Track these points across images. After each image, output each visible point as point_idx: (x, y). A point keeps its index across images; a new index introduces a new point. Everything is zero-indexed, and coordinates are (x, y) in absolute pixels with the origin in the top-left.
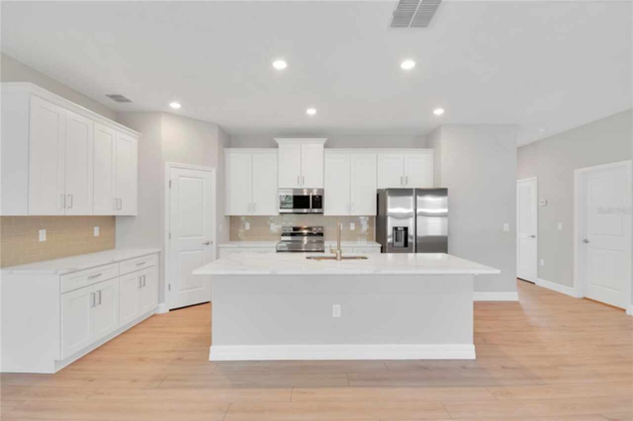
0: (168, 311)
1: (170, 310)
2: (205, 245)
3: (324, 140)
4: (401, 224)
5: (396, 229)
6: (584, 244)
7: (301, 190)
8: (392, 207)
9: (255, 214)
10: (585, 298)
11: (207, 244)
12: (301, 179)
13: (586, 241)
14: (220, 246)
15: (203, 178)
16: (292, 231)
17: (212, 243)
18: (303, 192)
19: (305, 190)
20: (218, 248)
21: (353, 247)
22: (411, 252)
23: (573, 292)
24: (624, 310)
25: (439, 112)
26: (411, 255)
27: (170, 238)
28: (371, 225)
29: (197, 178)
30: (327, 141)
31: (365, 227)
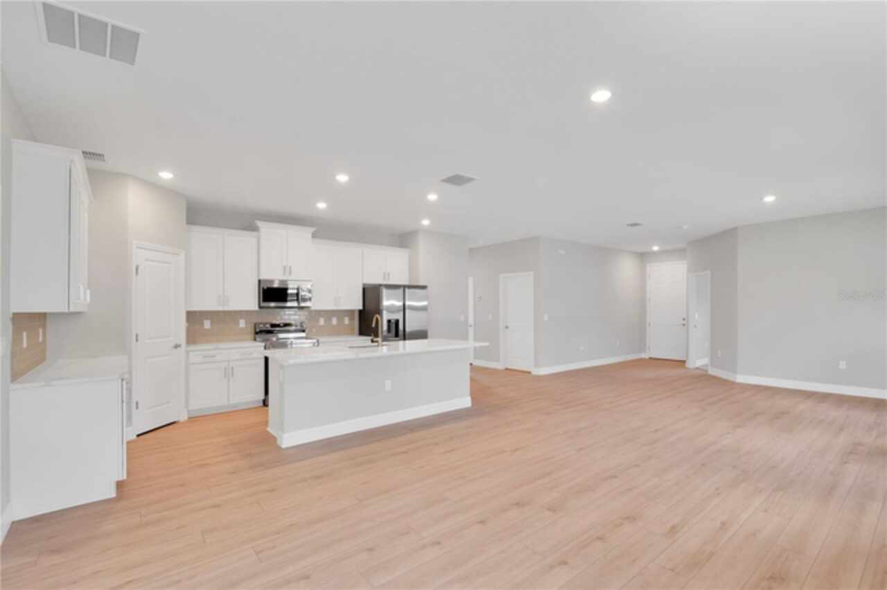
0: (135, 436)
1: (138, 436)
2: (173, 348)
3: (313, 230)
4: (393, 317)
5: (389, 321)
7: (272, 281)
8: (388, 299)
9: (226, 309)
10: (507, 369)
11: (176, 347)
12: (287, 269)
13: (507, 327)
15: (171, 263)
17: (181, 346)
18: (289, 284)
20: (187, 352)
22: (400, 340)
23: (499, 366)
24: (530, 373)
26: (401, 343)
27: (137, 340)
28: (352, 319)
29: (165, 262)
30: (315, 231)
31: (347, 321)
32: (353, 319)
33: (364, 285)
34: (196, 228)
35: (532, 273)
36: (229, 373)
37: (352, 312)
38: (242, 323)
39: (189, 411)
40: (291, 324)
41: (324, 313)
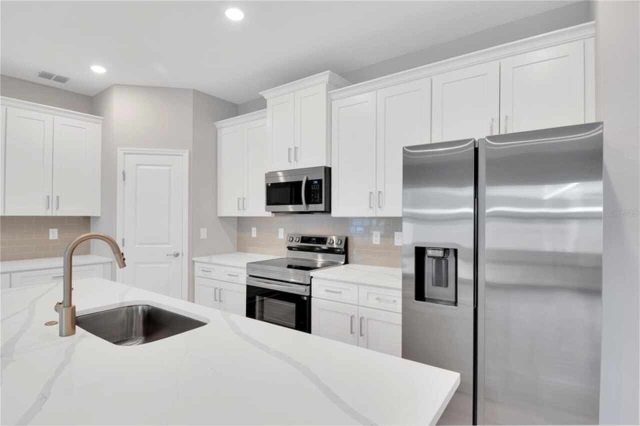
2: (172, 257)
9: (245, 214)
11: (177, 255)
12: (293, 153)
14: (194, 259)
15: (171, 166)
16: (300, 244)
17: (183, 254)
27: (124, 244)
29: (162, 165)
38: (281, 233)
40: (325, 240)
41: (382, 223)
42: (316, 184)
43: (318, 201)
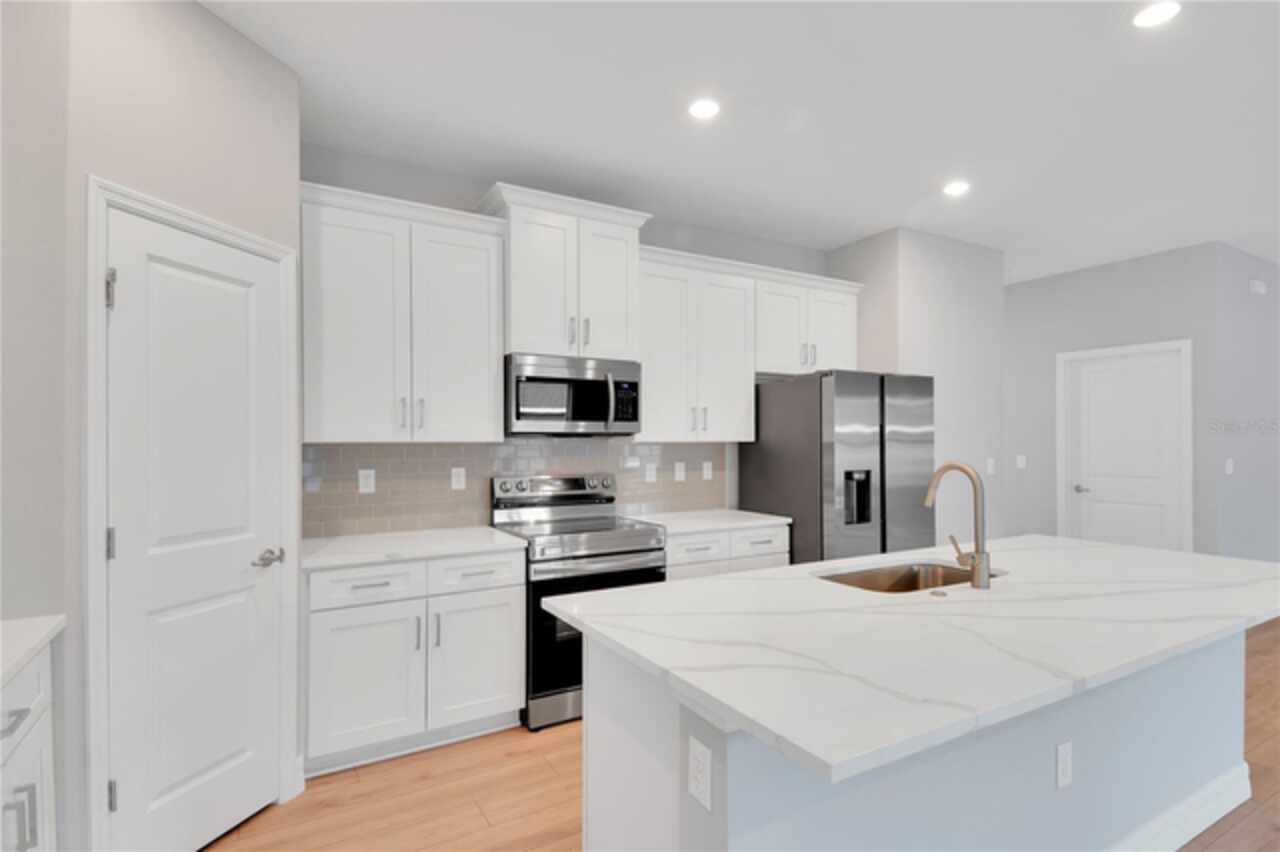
3: (640, 218)
4: (858, 465)
5: (849, 475)
6: (1075, 494)
7: (580, 363)
9: (418, 437)
11: (267, 561)
13: (1078, 489)
15: (250, 285)
18: (584, 369)
19: (591, 364)
21: (730, 530)
25: (956, 189)
27: (109, 553)
28: (718, 467)
29: (234, 281)
30: (648, 223)
31: (707, 472)
32: (722, 468)
33: (758, 374)
34: (327, 193)
35: (1186, 346)
36: (427, 634)
37: (720, 447)
38: (458, 479)
39: (306, 759)
40: (581, 482)
41: (657, 451)
42: (626, 389)
43: (630, 416)
